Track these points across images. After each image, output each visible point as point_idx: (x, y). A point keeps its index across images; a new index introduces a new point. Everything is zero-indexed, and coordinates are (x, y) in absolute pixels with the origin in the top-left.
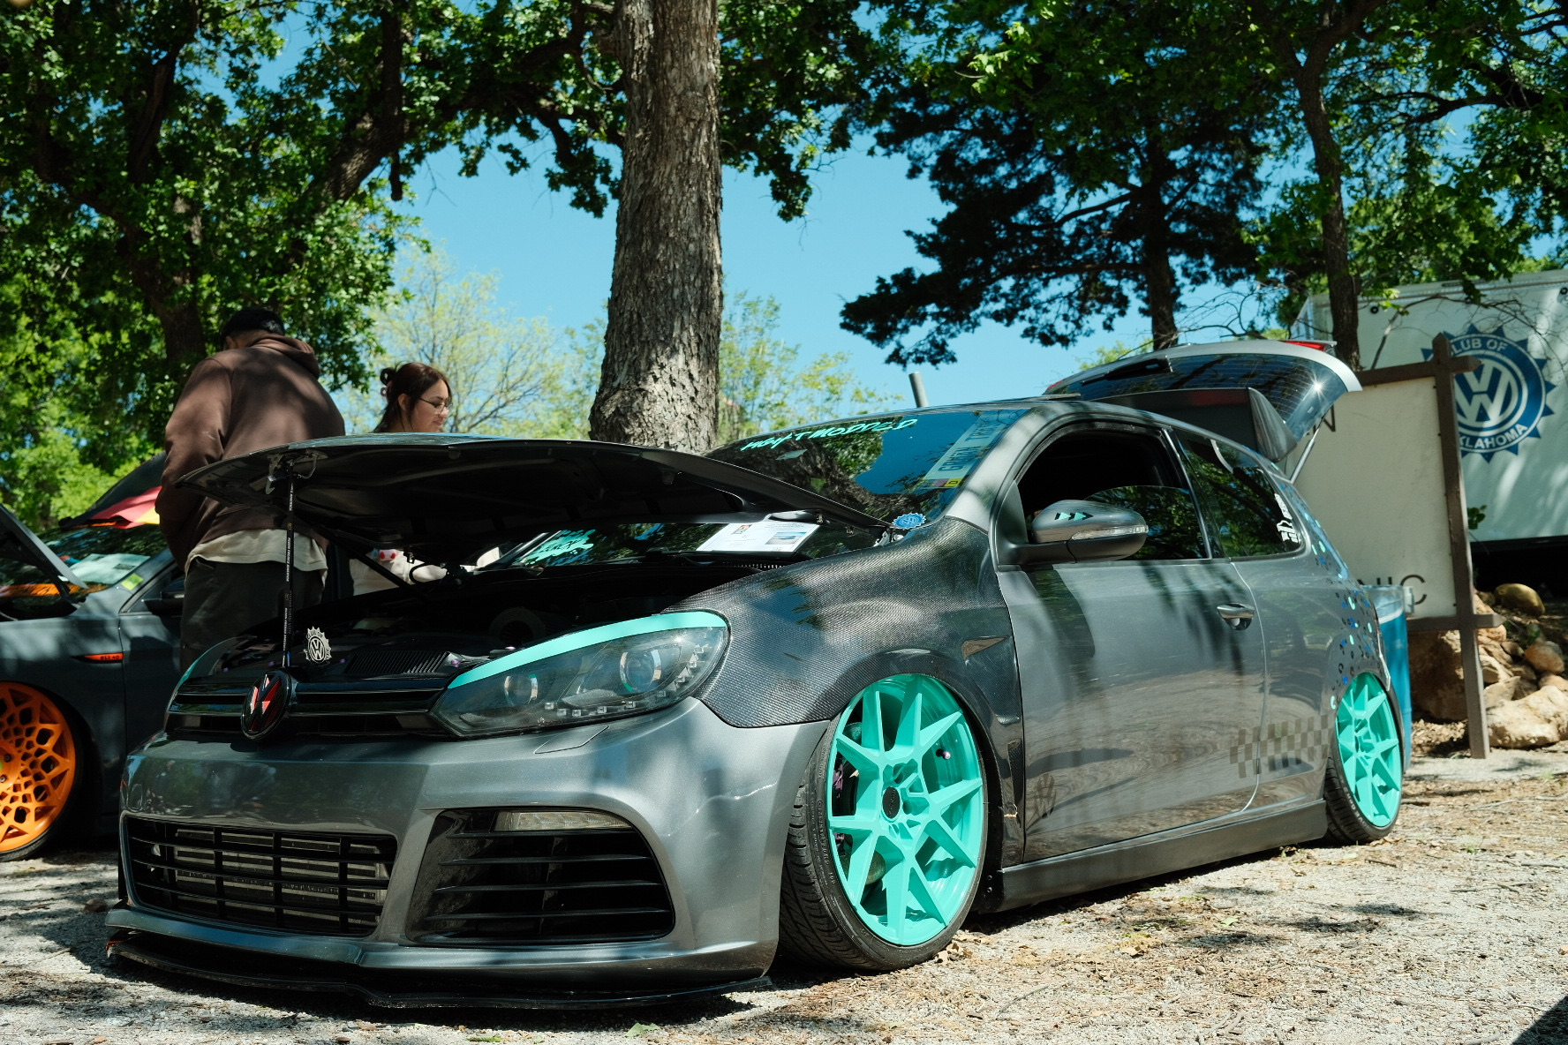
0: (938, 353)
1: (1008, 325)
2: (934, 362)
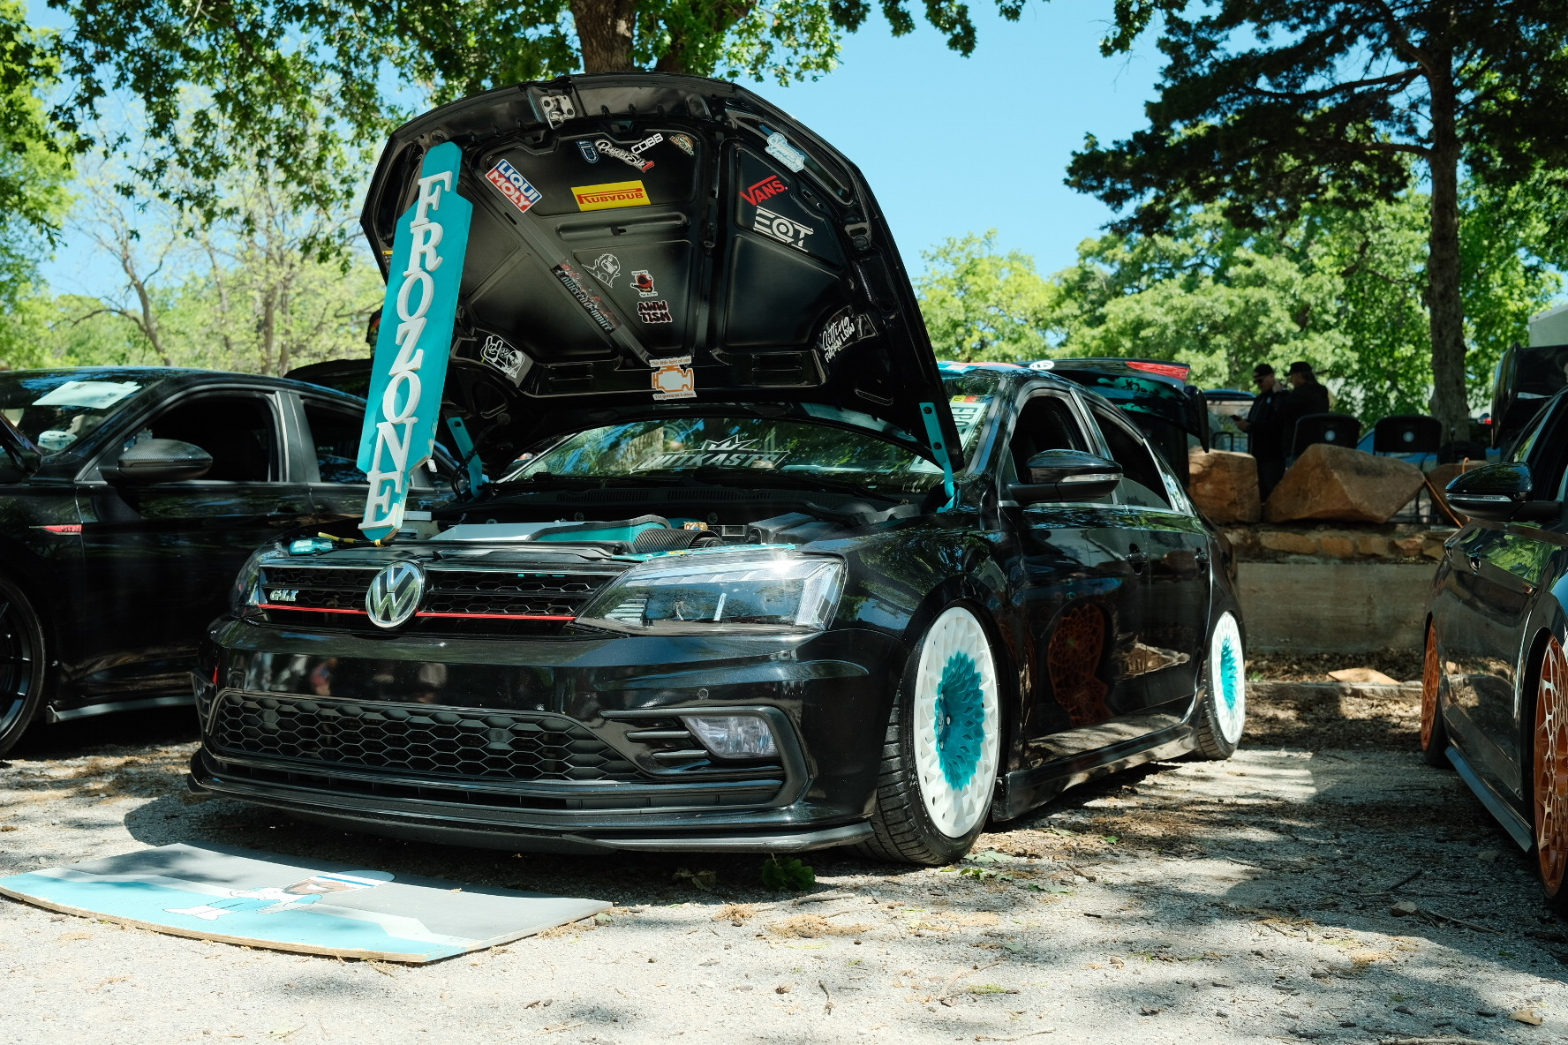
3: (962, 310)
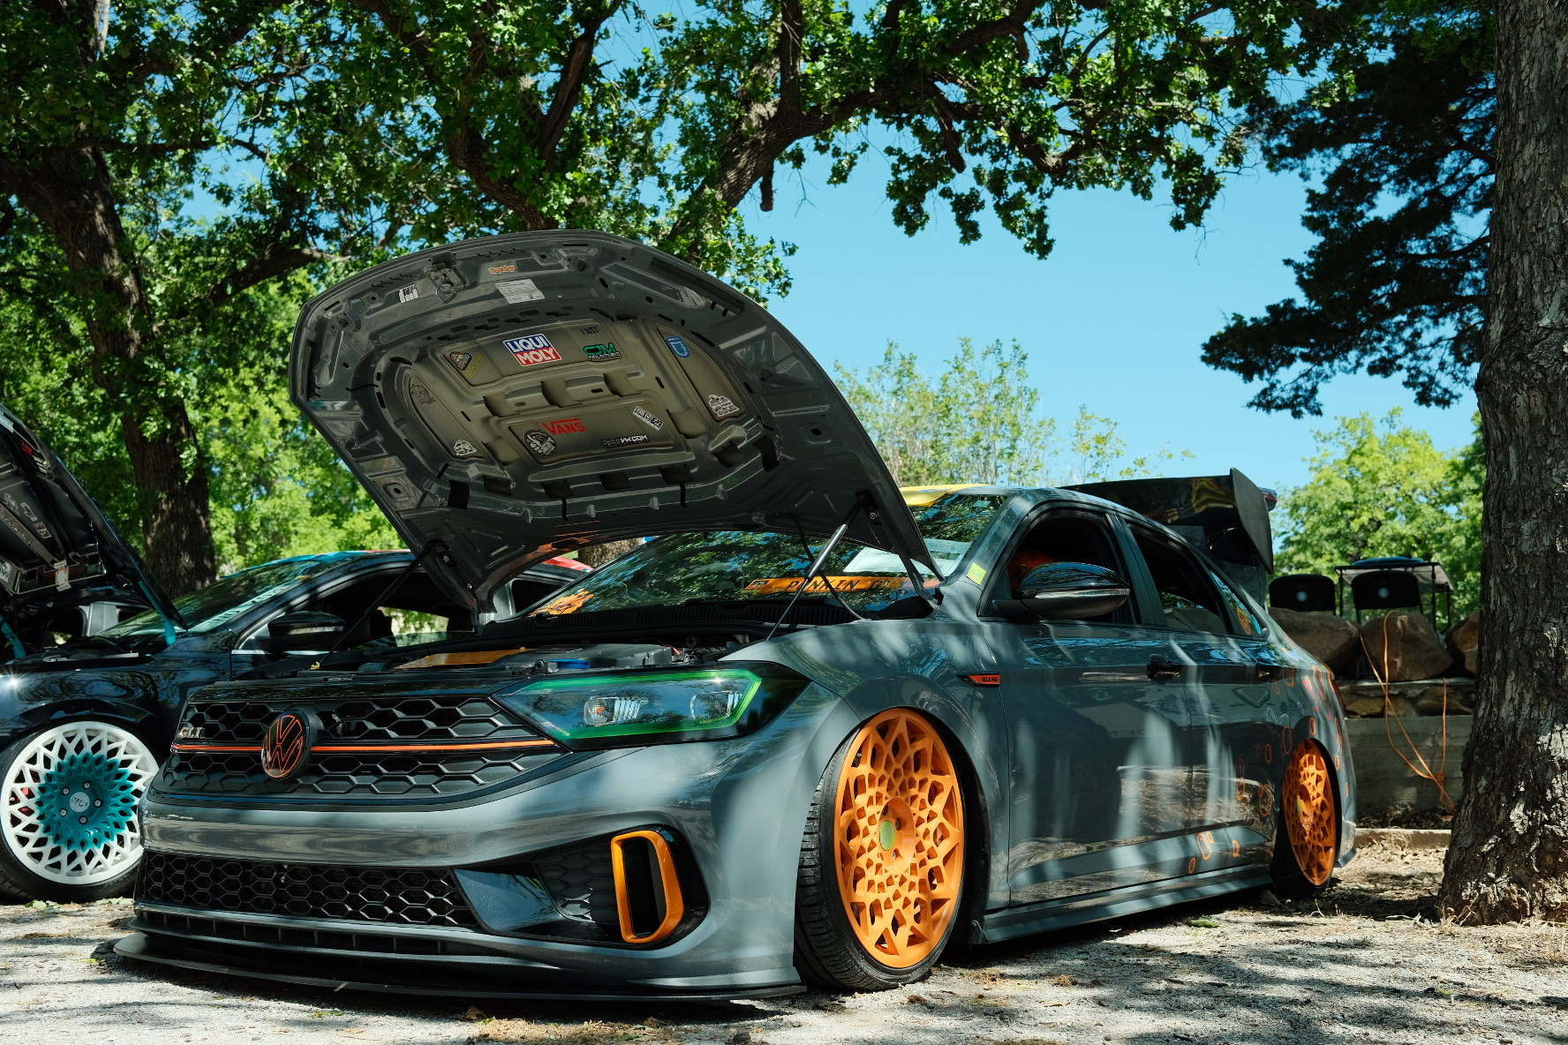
3: (1350, 491)
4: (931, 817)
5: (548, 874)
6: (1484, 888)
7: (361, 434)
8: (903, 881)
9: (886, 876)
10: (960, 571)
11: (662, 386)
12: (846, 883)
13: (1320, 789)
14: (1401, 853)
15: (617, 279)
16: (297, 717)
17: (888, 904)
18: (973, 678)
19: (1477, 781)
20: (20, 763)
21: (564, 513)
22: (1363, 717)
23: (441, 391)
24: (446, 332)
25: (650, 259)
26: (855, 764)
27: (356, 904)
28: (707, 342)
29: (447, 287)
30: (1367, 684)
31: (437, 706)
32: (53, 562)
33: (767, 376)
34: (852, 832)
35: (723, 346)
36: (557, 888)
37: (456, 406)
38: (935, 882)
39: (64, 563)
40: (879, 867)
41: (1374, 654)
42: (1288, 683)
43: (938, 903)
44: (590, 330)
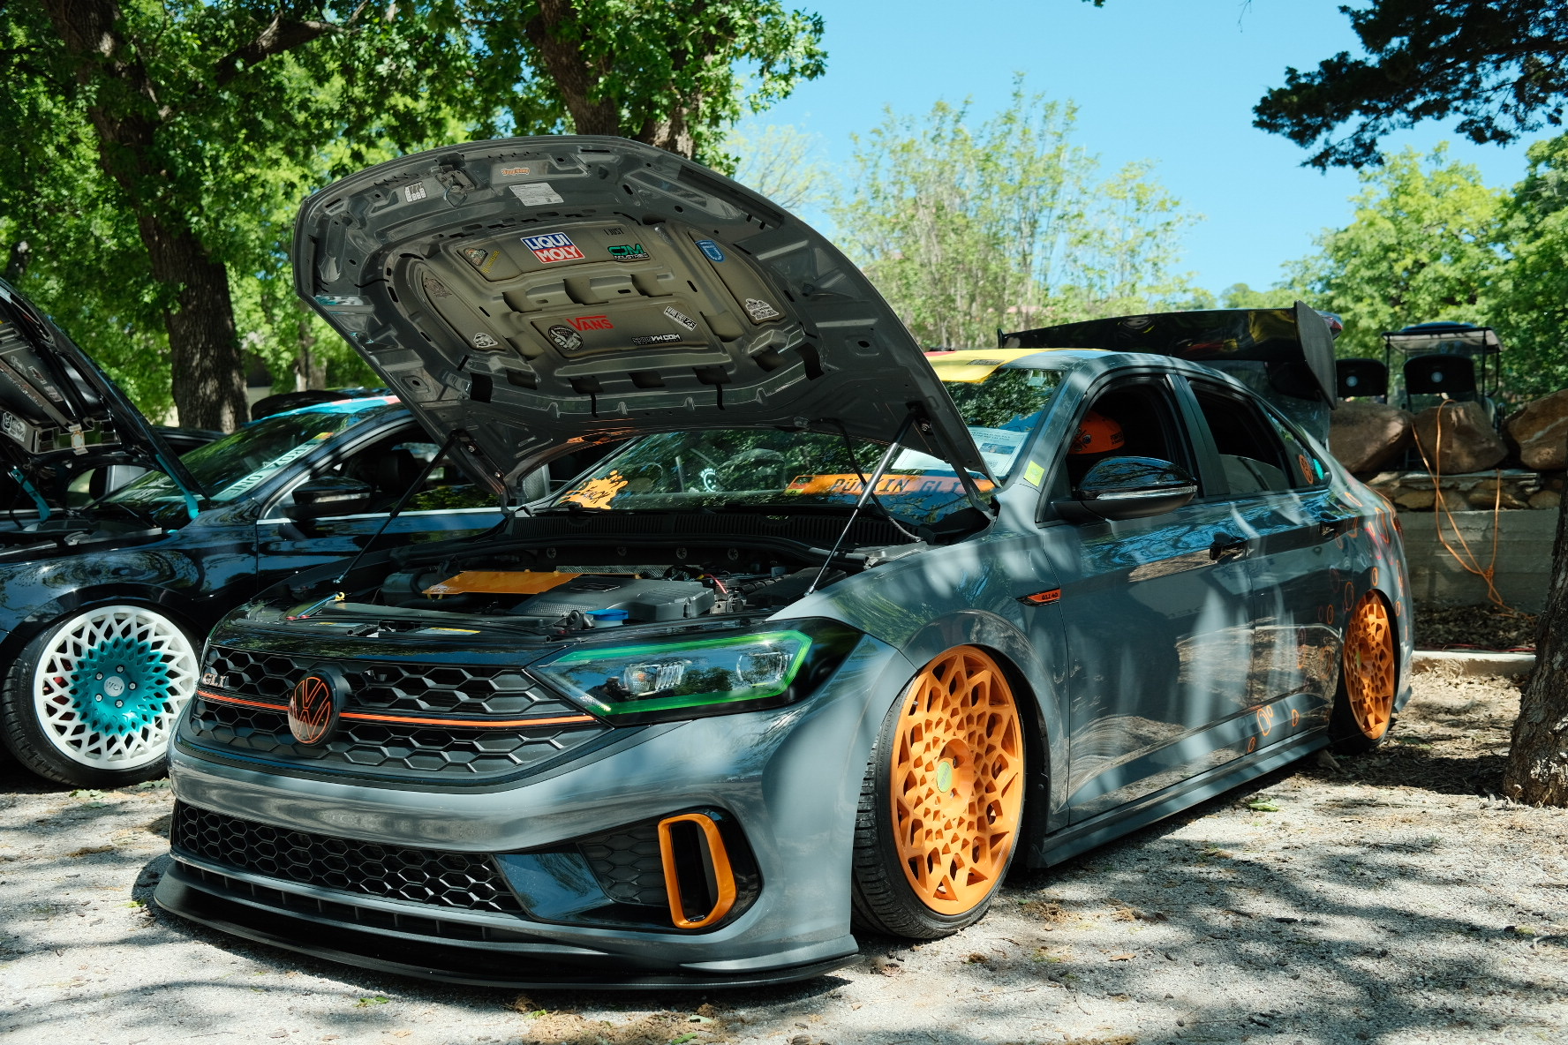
0: (1364, 153)
1: (1439, 118)
2: (1357, 165)
3: (1393, 232)
4: (991, 748)
5: (594, 855)
6: (1555, 768)
7: (374, 329)
8: (961, 822)
9: (944, 821)
10: (1016, 469)
11: (695, 290)
12: (904, 839)
13: (1379, 638)
14: (1455, 681)
15: (644, 187)
16: (323, 680)
17: (946, 850)
18: (1032, 598)
19: (1552, 655)
20: (50, 653)
21: (594, 410)
22: (1413, 510)
23: (455, 284)
24: (459, 230)
25: (679, 167)
26: (912, 711)
27: (397, 883)
28: (745, 251)
29: (456, 189)
30: (1417, 475)
31: (469, 677)
32: (68, 425)
33: (811, 292)
34: (909, 783)
35: (761, 257)
36: (604, 868)
37: (475, 302)
38: (993, 814)
39: (79, 427)
40: (936, 813)
41: (1426, 445)
42: (1352, 534)
43: (996, 838)
44: (614, 231)
